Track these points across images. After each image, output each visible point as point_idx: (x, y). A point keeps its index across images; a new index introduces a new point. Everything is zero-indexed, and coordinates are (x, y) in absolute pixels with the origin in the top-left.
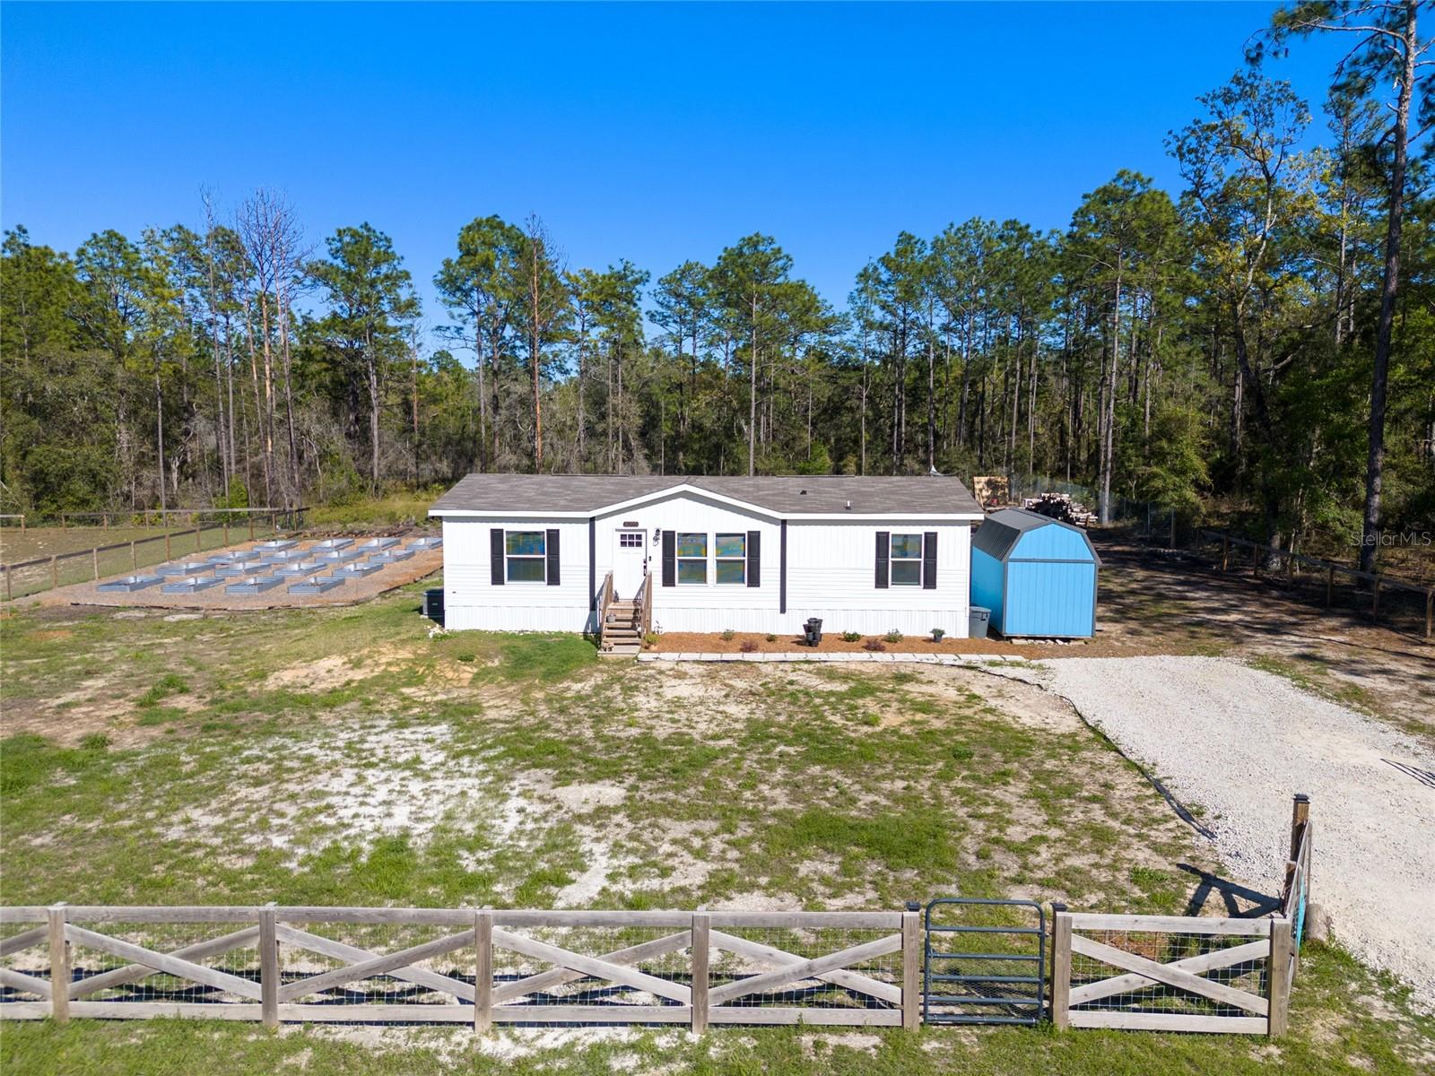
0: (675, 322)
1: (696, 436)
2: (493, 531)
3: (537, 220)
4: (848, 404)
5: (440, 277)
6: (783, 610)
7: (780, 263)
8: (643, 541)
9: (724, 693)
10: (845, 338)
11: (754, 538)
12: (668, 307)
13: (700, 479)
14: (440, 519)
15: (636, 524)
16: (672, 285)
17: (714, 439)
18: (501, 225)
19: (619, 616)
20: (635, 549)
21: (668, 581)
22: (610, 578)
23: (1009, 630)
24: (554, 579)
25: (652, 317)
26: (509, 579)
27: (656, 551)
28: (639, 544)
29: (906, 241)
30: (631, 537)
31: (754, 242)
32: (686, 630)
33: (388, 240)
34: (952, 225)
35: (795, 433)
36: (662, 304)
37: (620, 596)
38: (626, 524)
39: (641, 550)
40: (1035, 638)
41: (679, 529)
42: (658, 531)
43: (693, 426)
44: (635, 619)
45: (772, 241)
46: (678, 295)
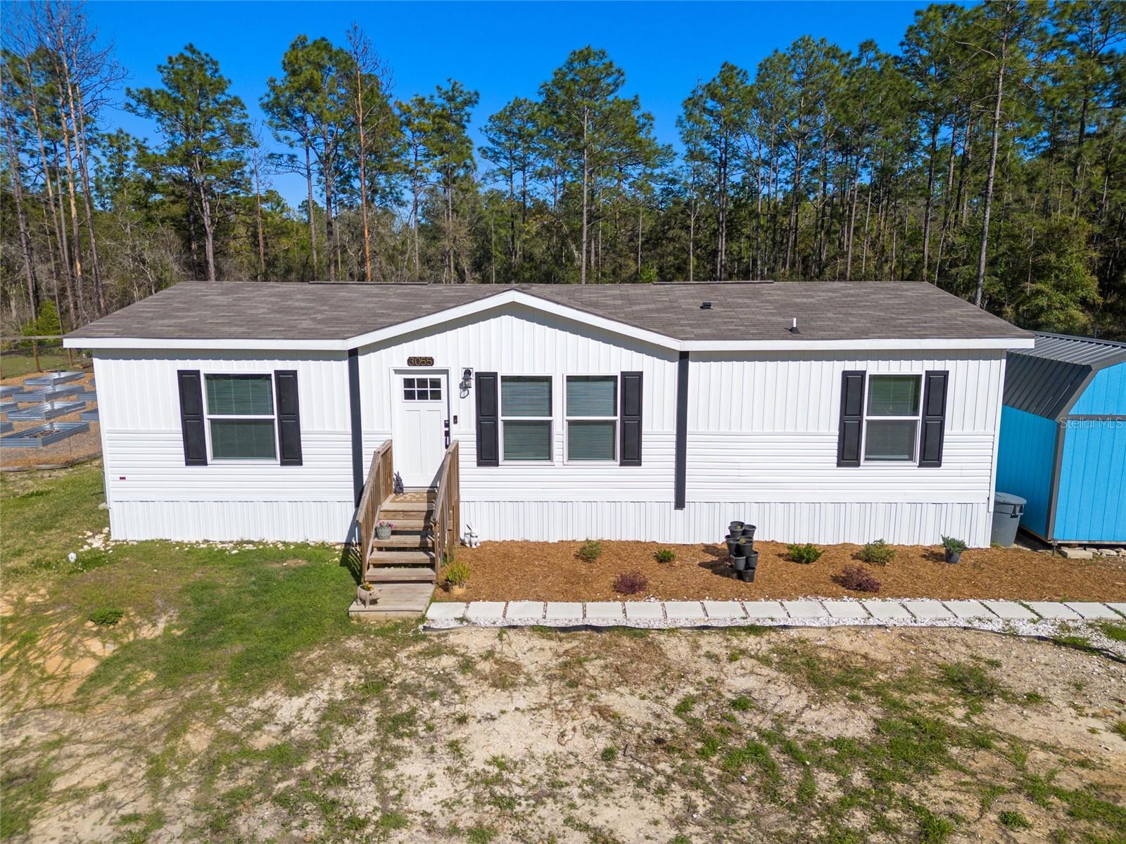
0: (506, 158)
1: (527, 265)
2: (181, 373)
3: (359, 31)
4: (671, 234)
5: (266, 100)
6: (680, 503)
7: (610, 80)
8: (443, 389)
9: (602, 743)
10: (666, 171)
11: (633, 382)
12: (499, 144)
13: (536, 288)
14: (90, 353)
15: (429, 361)
16: (502, 122)
17: (544, 267)
18: (327, 48)
19: (398, 523)
20: (429, 404)
21: (487, 456)
22: (386, 455)
23: (1058, 534)
24: (292, 455)
25: (484, 152)
26: (216, 455)
27: (466, 407)
28: (436, 396)
29: (729, 71)
30: (422, 383)
31: (584, 56)
32: (518, 538)
33: (215, 63)
34: (776, 51)
35: (620, 260)
36: (493, 141)
37: (405, 483)
38: (412, 361)
39: (440, 405)
40: (1098, 547)
41: (504, 369)
42: (468, 372)
43: (524, 257)
44: (426, 531)
45: (602, 54)
46: (507, 133)
